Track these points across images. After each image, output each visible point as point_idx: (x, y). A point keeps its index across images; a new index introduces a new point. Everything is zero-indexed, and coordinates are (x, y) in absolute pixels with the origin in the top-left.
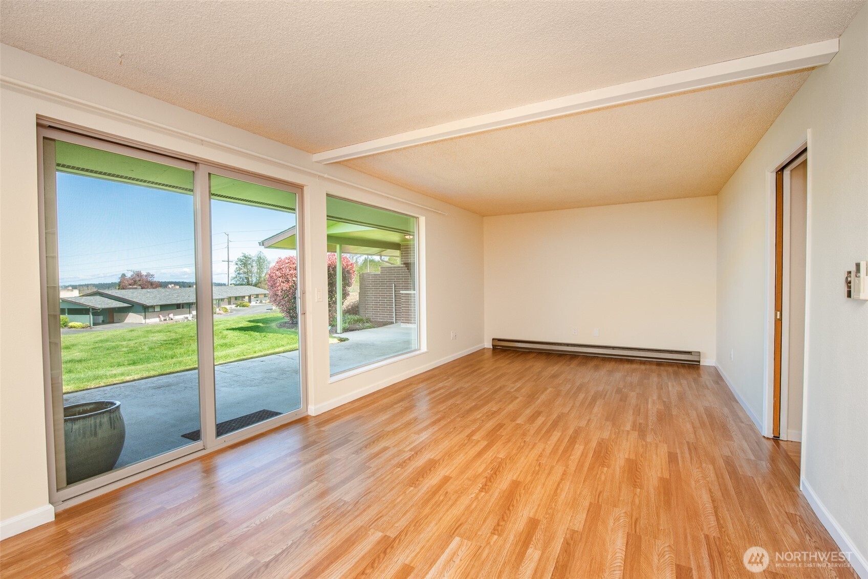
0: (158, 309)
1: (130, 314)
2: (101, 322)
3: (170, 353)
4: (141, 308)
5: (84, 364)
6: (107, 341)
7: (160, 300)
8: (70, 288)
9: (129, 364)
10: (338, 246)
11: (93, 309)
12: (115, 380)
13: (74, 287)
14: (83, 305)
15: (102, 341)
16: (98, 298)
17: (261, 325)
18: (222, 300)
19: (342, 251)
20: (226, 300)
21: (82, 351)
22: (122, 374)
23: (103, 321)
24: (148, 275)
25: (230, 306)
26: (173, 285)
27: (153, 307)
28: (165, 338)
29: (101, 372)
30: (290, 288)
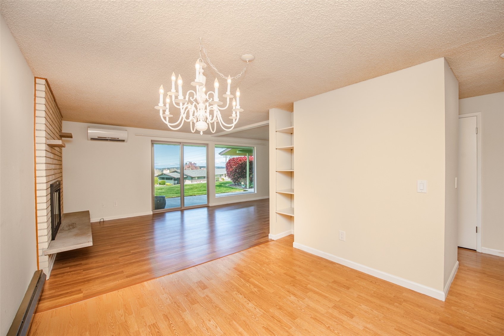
0: (196, 178)
1: (187, 180)
2: (176, 183)
3: (188, 191)
4: (190, 178)
5: (164, 193)
6: (172, 188)
7: (198, 174)
8: (167, 169)
9: (175, 194)
10: (247, 154)
11: (174, 178)
12: (170, 197)
13: (168, 169)
14: (171, 176)
15: (171, 188)
16: (176, 173)
17: (223, 185)
18: (222, 175)
19: (249, 155)
20: (224, 175)
21: (165, 190)
22: (172, 196)
23: (177, 183)
24: (194, 163)
25: (226, 178)
26: (203, 168)
27: (195, 177)
28: (189, 188)
29: (168, 195)
30: (233, 170)
